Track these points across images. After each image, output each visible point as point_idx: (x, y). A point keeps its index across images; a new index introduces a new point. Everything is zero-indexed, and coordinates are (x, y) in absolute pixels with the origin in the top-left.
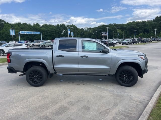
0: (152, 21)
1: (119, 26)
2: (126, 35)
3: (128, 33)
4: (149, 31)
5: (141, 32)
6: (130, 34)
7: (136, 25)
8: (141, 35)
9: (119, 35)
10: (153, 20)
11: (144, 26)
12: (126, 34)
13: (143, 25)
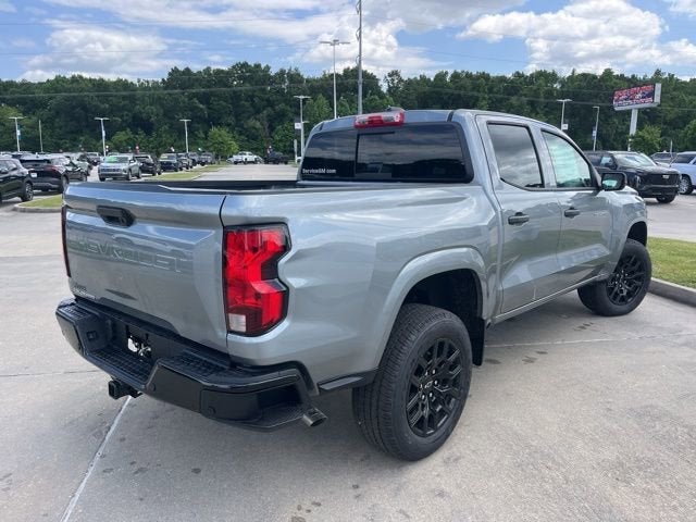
0: (157, 82)
1: (6, 90)
2: (51, 136)
3: (60, 128)
4: (152, 124)
5: (122, 129)
6: (72, 132)
7: (92, 94)
8: (124, 138)
9: (21, 136)
10: (160, 80)
11: (127, 102)
12: (49, 132)
13: (124, 98)
